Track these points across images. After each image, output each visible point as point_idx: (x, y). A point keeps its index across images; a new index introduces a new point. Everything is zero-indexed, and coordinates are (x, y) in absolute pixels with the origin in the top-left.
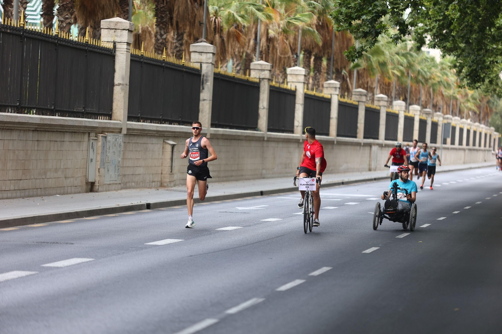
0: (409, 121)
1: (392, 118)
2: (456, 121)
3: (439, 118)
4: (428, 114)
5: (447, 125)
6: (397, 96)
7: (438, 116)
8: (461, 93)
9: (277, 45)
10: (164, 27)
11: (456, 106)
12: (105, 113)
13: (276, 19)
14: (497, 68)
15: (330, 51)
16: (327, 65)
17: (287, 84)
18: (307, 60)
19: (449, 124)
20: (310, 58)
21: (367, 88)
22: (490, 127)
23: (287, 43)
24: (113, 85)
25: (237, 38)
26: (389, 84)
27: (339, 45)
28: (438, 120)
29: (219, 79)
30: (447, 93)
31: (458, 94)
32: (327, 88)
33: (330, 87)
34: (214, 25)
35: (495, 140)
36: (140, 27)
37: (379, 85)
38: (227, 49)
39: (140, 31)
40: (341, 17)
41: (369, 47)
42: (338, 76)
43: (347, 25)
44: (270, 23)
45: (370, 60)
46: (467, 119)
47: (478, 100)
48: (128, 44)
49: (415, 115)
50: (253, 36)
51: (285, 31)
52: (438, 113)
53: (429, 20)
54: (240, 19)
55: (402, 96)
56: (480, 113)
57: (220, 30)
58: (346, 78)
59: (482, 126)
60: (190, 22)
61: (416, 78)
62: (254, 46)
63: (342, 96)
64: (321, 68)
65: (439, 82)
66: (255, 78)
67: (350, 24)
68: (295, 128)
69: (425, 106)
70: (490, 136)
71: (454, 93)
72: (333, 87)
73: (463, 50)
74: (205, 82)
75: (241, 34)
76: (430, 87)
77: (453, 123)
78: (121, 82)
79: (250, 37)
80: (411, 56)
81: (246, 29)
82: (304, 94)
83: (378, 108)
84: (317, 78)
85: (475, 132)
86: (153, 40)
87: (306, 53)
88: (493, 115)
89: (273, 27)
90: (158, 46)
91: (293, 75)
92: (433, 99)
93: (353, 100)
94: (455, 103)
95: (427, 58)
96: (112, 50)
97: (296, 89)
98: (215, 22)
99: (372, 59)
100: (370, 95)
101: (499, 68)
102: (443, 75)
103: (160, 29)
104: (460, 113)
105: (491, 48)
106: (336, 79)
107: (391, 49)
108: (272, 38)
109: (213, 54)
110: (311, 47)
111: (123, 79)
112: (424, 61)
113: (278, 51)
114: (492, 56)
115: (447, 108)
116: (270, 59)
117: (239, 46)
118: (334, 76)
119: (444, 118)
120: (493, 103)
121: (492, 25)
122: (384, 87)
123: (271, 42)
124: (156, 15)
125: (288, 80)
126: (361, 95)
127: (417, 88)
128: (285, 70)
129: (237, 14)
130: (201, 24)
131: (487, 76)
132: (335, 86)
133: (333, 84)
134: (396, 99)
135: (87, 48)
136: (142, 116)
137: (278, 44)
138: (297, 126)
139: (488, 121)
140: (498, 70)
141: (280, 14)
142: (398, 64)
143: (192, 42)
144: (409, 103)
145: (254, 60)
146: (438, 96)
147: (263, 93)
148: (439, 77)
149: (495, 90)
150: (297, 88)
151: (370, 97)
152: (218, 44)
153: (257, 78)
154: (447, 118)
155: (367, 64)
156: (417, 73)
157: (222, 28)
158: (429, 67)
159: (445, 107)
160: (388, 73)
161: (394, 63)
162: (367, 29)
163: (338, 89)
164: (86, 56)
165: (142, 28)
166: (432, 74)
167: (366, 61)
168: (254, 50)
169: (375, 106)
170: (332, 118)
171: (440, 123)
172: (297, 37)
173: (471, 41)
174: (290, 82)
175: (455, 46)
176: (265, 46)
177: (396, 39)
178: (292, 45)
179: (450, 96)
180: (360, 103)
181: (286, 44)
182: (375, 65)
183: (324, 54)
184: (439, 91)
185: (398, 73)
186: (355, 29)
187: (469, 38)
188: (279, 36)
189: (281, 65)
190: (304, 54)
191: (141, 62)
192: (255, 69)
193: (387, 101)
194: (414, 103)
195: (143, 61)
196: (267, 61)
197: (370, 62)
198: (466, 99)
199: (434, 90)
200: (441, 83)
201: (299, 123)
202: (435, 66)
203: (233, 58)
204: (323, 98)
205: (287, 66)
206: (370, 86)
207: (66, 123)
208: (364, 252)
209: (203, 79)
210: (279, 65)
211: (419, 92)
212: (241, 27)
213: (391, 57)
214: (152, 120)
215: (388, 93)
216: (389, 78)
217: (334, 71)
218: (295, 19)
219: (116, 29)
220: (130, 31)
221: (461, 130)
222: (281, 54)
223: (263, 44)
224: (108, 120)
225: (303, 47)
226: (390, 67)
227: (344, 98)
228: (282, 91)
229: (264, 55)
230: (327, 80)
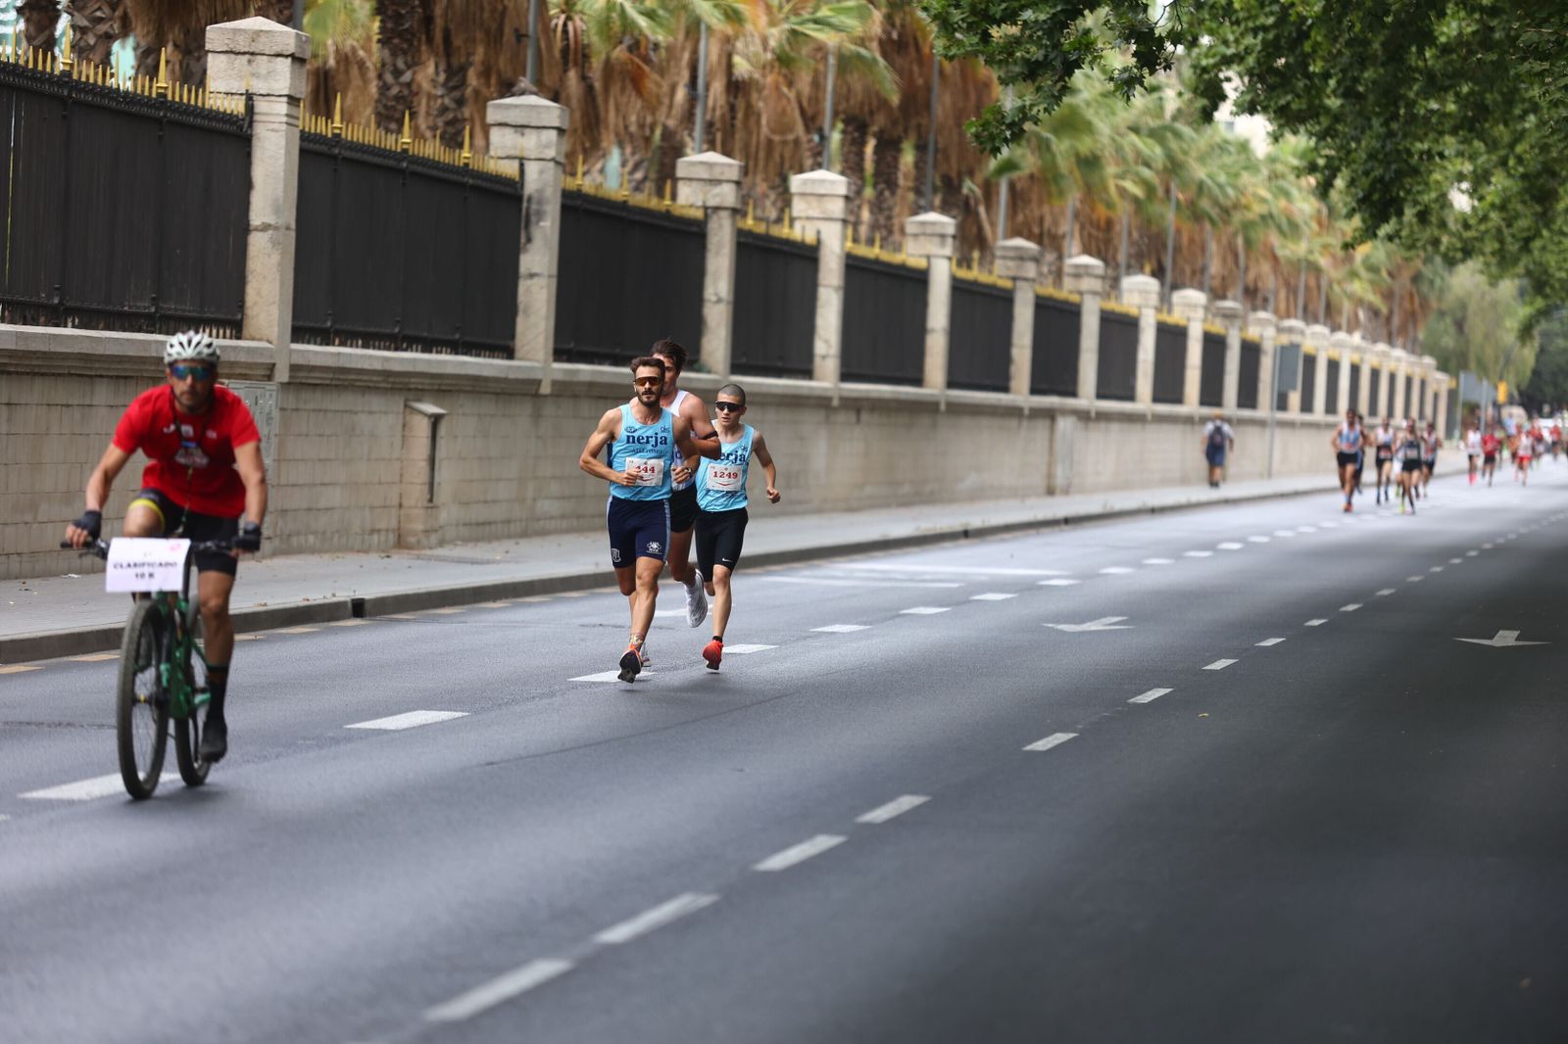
0: (1171, 338)
1: (1119, 329)
2: (1316, 338)
3: (1263, 328)
4: (1229, 316)
5: (1287, 352)
6: (1133, 262)
7: (1260, 322)
8: (1332, 250)
9: (761, 104)
10: (405, 46)
11: (1315, 292)
12: (221, 316)
13: (757, 21)
14: (1441, 174)
15: (924, 121)
16: (919, 165)
17: (791, 226)
18: (854, 149)
19: (1295, 347)
20: (861, 143)
21: (1041, 235)
22: (1421, 355)
23: (792, 95)
24: (245, 229)
25: (636, 80)
26: (1109, 224)
27: (954, 103)
28: (1261, 337)
29: (578, 209)
30: (1287, 253)
31: (1321, 254)
32: (916, 236)
33: (924, 234)
34: (562, 40)
35: (1436, 396)
36: (331, 49)
37: (1077, 227)
38: (602, 114)
39: (332, 62)
40: (957, 16)
41: (1046, 110)
42: (951, 199)
43: (975, 39)
44: (736, 38)
45: (1048, 148)
46: (1350, 331)
47: (1384, 274)
48: (293, 100)
49: (1189, 319)
50: (685, 75)
51: (783, 61)
52: (1262, 315)
53: (1235, 28)
54: (643, 22)
55: (1150, 260)
56: (1391, 312)
57: (580, 56)
58: (977, 204)
59: (1398, 352)
60: (487, 32)
61: (1192, 204)
62: (686, 106)
63: (964, 261)
64: (895, 174)
65: (1263, 217)
66: (691, 206)
67: (986, 37)
68: (818, 361)
69: (1220, 292)
70: (1423, 383)
71: (1311, 252)
72: (932, 235)
73: (1337, 118)
74: (533, 219)
75: (646, 68)
76: (1235, 235)
77: (1308, 345)
78: (271, 220)
79: (676, 79)
80: (1178, 135)
81: (663, 53)
82: (843, 256)
83: (1075, 298)
84: (885, 206)
85: (1375, 374)
86: (373, 89)
87: (850, 129)
88: (1432, 317)
89: (747, 46)
90: (385, 107)
91: (811, 198)
92: (1247, 269)
93: (996, 274)
94: (1312, 283)
95: (1226, 142)
96: (243, 120)
97: (819, 241)
98: (565, 31)
99: (1054, 147)
100: (1050, 257)
101: (1448, 174)
102: (1275, 196)
103: (394, 54)
104: (1329, 315)
105: (1422, 112)
106: (945, 209)
107: (1113, 113)
108: (744, 82)
109: (561, 131)
110: (866, 109)
111: (277, 211)
112: (1218, 151)
113: (764, 121)
114: (1426, 134)
115: (1288, 299)
116: (738, 145)
117: (639, 104)
118: (937, 201)
119: (1280, 330)
120: (1432, 282)
121: (1427, 38)
122: (1094, 232)
123: (740, 95)
124: (380, 10)
125: (795, 213)
126: (1021, 257)
127: (1197, 238)
128: (785, 180)
129: (634, 8)
130: (520, 36)
131: (1410, 198)
132: (939, 230)
133: (933, 224)
134: (1130, 269)
135: (161, 114)
136: (338, 326)
137: (765, 101)
138: (824, 357)
139: (1415, 340)
140: (1447, 178)
141: (769, 8)
142: (1136, 163)
143: (495, 95)
144: (1170, 280)
145: (688, 150)
146: (1262, 260)
147: (717, 253)
148: (1263, 200)
149: (1436, 242)
150: (824, 237)
151: (1050, 265)
152: (574, 102)
153: (698, 207)
154: (1290, 330)
155: (1040, 163)
156: (1194, 188)
157: (587, 51)
158: (1233, 170)
159: (1283, 294)
160: (1105, 189)
161: (1124, 160)
162: (1036, 53)
163: (950, 241)
164: (160, 137)
165: (337, 51)
166: (1242, 193)
167: (1037, 154)
168: (689, 117)
169: (1066, 291)
170: (933, 331)
171: (1268, 346)
172: (822, 80)
173: (1361, 89)
174: (800, 218)
175: (1311, 106)
176: (721, 107)
177: (1127, 84)
178: (805, 104)
179: (1299, 260)
180: (1019, 284)
181: (789, 99)
182: (1064, 164)
183: (906, 130)
184: (1265, 245)
185: (1137, 191)
186: (1000, 53)
187: (1356, 80)
188: (764, 76)
189: (771, 165)
190: (844, 132)
191: (334, 157)
192: (690, 179)
193: (1103, 278)
194: (1187, 282)
195: (340, 153)
196: (727, 153)
197: (1048, 157)
198: (1347, 268)
199: (1248, 243)
200: (1270, 222)
201: (829, 346)
202: (1251, 166)
203: (621, 145)
204: (903, 267)
205: (791, 168)
206: (1049, 230)
207: (100, 350)
208: (1029, 748)
209: (528, 209)
210: (766, 166)
211: (1203, 249)
212: (646, 49)
213: (1114, 140)
214: (369, 340)
215: (1107, 250)
216: (1110, 205)
217: (938, 183)
218: (816, 22)
219: (252, 54)
220: (297, 60)
221: (1333, 366)
222: (773, 131)
223: (715, 100)
224: (231, 338)
225: (842, 107)
226: (1111, 169)
227: (969, 267)
228: (776, 246)
229: (720, 136)
230: (915, 213)
